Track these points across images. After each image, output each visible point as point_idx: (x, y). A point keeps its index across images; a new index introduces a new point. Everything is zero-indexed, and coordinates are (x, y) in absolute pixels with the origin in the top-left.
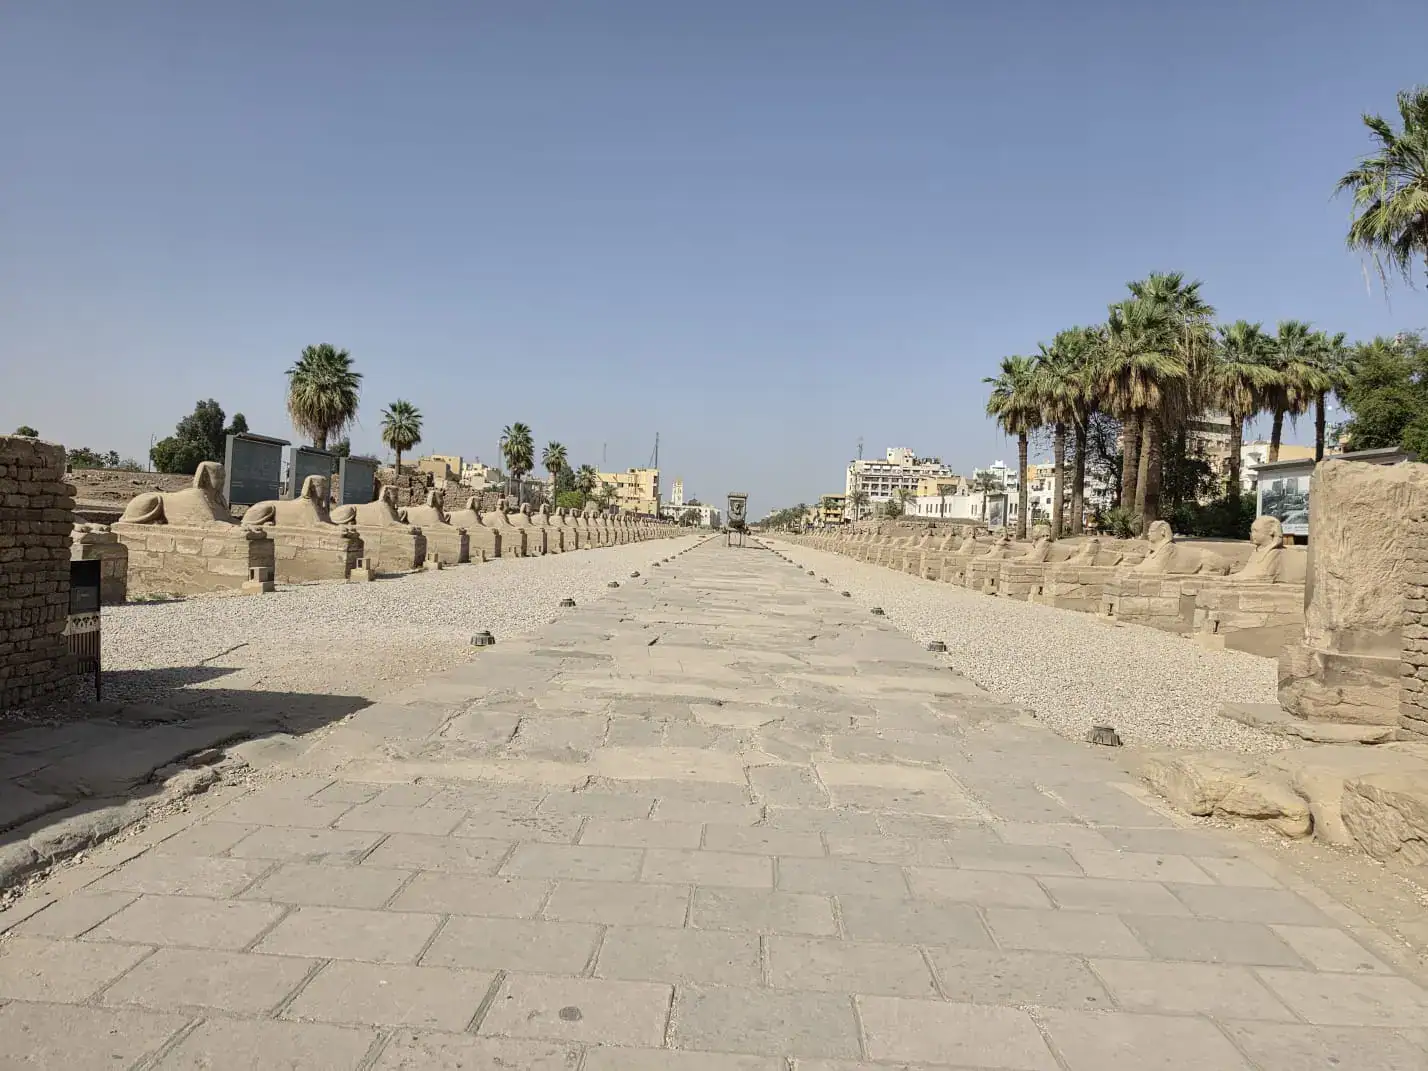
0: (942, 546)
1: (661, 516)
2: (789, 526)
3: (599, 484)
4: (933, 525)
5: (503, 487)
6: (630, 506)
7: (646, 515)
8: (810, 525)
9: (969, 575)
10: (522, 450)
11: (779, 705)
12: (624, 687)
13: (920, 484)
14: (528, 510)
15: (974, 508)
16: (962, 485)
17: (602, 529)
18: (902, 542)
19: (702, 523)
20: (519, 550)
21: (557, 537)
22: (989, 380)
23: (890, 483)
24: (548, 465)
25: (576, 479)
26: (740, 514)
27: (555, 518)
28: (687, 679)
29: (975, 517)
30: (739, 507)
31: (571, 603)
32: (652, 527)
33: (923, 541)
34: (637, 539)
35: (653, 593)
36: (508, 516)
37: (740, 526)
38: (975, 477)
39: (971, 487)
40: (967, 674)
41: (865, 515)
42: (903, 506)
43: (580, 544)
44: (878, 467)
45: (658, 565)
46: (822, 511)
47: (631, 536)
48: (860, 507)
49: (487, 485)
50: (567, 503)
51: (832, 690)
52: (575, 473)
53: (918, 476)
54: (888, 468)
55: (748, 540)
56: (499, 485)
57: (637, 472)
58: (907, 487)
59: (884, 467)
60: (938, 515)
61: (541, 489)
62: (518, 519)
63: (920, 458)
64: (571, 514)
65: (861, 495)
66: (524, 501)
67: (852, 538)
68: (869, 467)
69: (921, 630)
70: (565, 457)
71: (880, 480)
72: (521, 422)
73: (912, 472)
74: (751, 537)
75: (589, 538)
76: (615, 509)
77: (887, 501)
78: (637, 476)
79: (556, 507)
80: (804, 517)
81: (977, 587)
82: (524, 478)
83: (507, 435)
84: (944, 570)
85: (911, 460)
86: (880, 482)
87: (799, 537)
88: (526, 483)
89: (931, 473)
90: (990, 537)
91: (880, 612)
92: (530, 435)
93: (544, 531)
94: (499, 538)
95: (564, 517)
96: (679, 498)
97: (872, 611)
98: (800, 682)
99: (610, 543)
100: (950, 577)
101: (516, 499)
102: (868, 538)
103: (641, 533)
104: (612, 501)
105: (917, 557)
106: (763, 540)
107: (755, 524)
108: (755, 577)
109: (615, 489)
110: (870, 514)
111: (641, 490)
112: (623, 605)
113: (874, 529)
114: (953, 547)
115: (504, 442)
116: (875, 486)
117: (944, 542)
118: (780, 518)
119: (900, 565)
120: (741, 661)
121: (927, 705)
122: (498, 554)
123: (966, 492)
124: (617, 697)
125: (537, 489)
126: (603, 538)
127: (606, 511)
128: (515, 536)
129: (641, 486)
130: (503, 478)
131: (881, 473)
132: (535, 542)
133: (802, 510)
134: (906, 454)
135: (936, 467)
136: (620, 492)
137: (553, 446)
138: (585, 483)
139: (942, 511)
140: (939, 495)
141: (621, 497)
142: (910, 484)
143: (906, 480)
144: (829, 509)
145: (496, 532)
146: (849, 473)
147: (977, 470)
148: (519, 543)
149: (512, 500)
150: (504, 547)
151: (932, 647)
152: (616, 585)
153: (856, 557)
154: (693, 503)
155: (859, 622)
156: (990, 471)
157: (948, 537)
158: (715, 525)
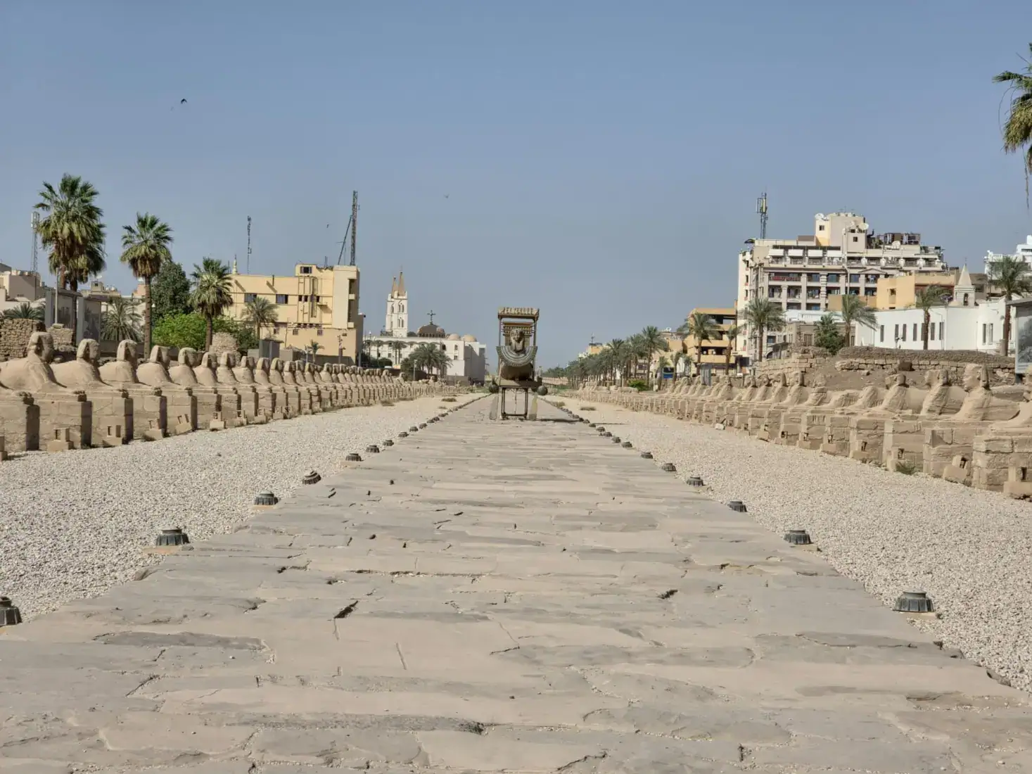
0: (926, 405)
1: (365, 361)
2: (626, 374)
3: (239, 299)
4: (907, 364)
5: (42, 310)
6: (302, 341)
7: (333, 359)
8: (668, 372)
9: (979, 461)
10: (79, 232)
11: (598, 726)
12: (283, 702)
13: (883, 285)
14: (92, 354)
15: (987, 330)
16: (964, 284)
17: (245, 389)
18: (849, 399)
19: (450, 372)
20: (77, 435)
21: (153, 406)
22: (1007, 77)
23: (822, 283)
24: (134, 262)
25: (193, 289)
26: (523, 351)
27: (149, 370)
28: (412, 683)
29: (991, 347)
30: (522, 337)
31: (179, 537)
32: (346, 382)
33: (890, 395)
34: (317, 407)
35: (347, 515)
36: (53, 366)
37: (524, 377)
38: (987, 270)
39: (979, 289)
40: (972, 656)
41: (777, 348)
42: (849, 328)
43: (201, 419)
44: (799, 253)
45: (356, 457)
46: (692, 341)
47: (305, 402)
48: (766, 333)
49: (11, 306)
50: (173, 338)
51: (705, 694)
52: (189, 277)
53: (875, 269)
54: (819, 253)
55: (543, 405)
56: (34, 305)
57: (315, 272)
58: (857, 290)
59: (812, 253)
60: (918, 345)
61: (121, 310)
62: (73, 372)
63: (879, 232)
64: (181, 358)
65: (768, 310)
66: (86, 336)
67: (752, 395)
68: (780, 252)
69: (885, 572)
70: (168, 245)
71: (804, 278)
72: (74, 175)
73: (864, 261)
74: (547, 397)
75: (219, 407)
76: (271, 348)
77: (818, 319)
78: (314, 279)
79: (152, 345)
80: (656, 356)
81: (995, 484)
82: (85, 289)
83: (47, 202)
84: (929, 453)
85: (862, 238)
86: (804, 282)
87: (646, 396)
88: (89, 299)
89: (902, 262)
90: (1019, 386)
91: (802, 538)
92: (96, 202)
93: (125, 395)
94: (33, 412)
95: (166, 366)
96: (401, 323)
97: (788, 538)
98: (641, 681)
99: (261, 417)
100: (942, 466)
101: (68, 332)
102: (782, 394)
103: (325, 395)
104: (264, 333)
105: (877, 426)
106: (573, 405)
107: (557, 373)
108: (553, 478)
109: (271, 307)
110: (785, 345)
111: (324, 307)
112: (287, 540)
113: (793, 376)
114: (946, 406)
115: (44, 215)
116: (794, 291)
117: (928, 398)
118: (609, 358)
119: (844, 447)
120: (522, 643)
121: (890, 717)
122: (33, 444)
123: (971, 301)
124: (266, 721)
125: (112, 309)
126: (248, 406)
127: (253, 353)
128: (69, 406)
129: (323, 301)
130: (41, 291)
131: (806, 264)
132: (108, 416)
133: (652, 340)
134: (853, 226)
135: (913, 251)
136: (282, 313)
137: (143, 223)
138: (210, 297)
139: (925, 339)
140: (918, 306)
141: (285, 324)
142: (862, 284)
143: (855, 278)
144: (705, 337)
145: (28, 400)
146: (742, 266)
147: (992, 257)
148: (76, 418)
149: (60, 335)
150: (46, 427)
151: (903, 605)
152: (272, 499)
153: (761, 433)
154: (429, 331)
155: (763, 559)
156: (1017, 256)
157: (937, 387)
158: (475, 377)
